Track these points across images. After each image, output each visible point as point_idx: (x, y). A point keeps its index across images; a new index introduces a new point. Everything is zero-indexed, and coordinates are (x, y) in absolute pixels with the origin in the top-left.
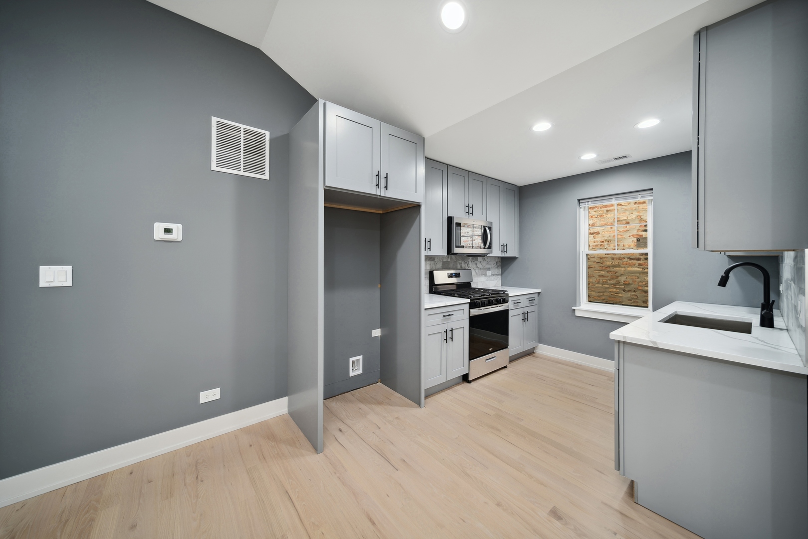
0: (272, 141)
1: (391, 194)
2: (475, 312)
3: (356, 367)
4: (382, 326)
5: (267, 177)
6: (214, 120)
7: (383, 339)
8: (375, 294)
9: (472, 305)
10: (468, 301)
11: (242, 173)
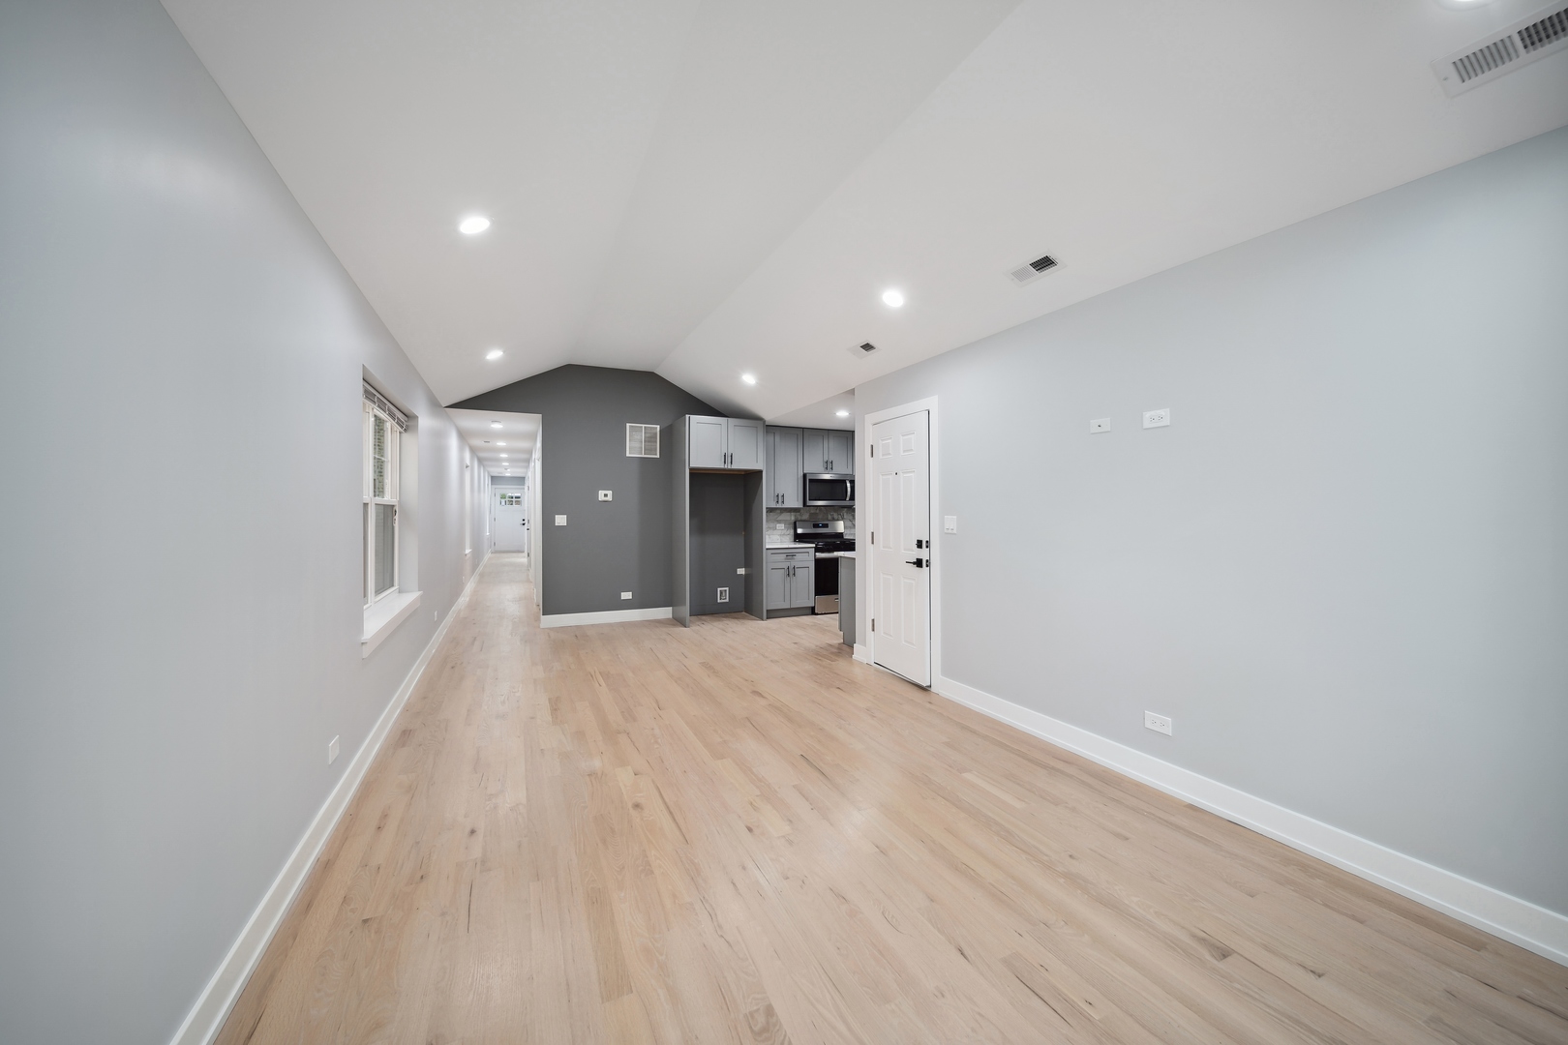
0: (660, 431)
1: (736, 466)
2: (820, 555)
3: (723, 595)
4: (747, 565)
5: (658, 456)
6: (628, 425)
7: (747, 577)
8: (740, 540)
9: (817, 550)
10: (814, 545)
11: (643, 456)
